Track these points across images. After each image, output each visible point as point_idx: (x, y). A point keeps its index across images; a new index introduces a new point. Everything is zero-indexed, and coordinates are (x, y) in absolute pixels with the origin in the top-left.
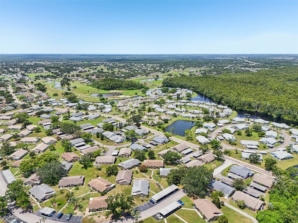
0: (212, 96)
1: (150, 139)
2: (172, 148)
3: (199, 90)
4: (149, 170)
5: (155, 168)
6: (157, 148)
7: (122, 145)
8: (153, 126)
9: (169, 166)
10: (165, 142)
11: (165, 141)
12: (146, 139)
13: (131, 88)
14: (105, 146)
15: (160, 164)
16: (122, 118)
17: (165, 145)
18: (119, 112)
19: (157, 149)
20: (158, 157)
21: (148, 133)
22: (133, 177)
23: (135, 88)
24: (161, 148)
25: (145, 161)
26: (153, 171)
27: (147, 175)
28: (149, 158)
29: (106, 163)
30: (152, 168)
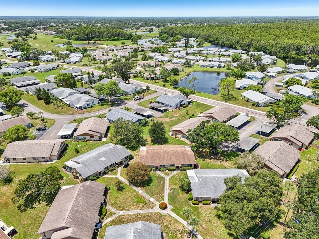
1: (151, 101)
2: (201, 115)
4: (156, 177)
5: (173, 168)
6: (167, 116)
7: (88, 112)
8: (153, 79)
10: (181, 105)
11: (183, 103)
12: (141, 100)
13: (116, 38)
14: (47, 115)
15: (184, 158)
17: (184, 111)
18: (93, 62)
19: (168, 120)
20: (174, 137)
21: (146, 90)
22: (109, 207)
23: (121, 38)
24: (175, 116)
25: (143, 149)
26: (167, 178)
27: (151, 194)
28: (152, 141)
29: (34, 158)
30: (162, 169)
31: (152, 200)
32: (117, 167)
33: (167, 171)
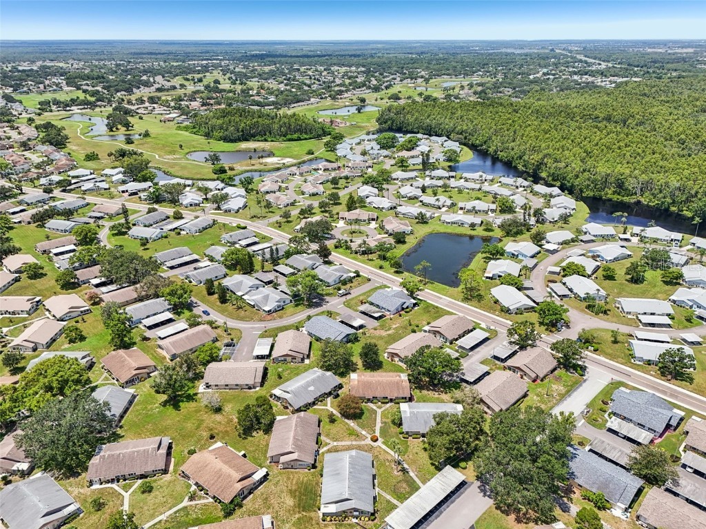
0: (513, 158)
1: (361, 298)
2: (427, 328)
3: (477, 142)
4: (368, 410)
5: (385, 400)
6: (382, 327)
7: (281, 317)
8: (364, 253)
9: (425, 392)
10: (403, 309)
11: (405, 306)
12: (349, 297)
13: (295, 136)
14: (232, 324)
15: (398, 389)
16: (275, 228)
17: (406, 318)
18: (267, 210)
19: (384, 333)
20: (390, 360)
21: (354, 277)
22: (322, 438)
23: (305, 136)
24: (394, 326)
25: (353, 376)
26: (379, 412)
27: (363, 427)
28: (364, 366)
29: (237, 385)
30: (375, 401)
31: (364, 433)
32: (327, 398)
33: (380, 403)
